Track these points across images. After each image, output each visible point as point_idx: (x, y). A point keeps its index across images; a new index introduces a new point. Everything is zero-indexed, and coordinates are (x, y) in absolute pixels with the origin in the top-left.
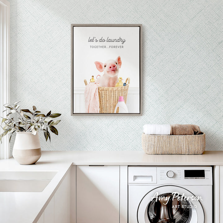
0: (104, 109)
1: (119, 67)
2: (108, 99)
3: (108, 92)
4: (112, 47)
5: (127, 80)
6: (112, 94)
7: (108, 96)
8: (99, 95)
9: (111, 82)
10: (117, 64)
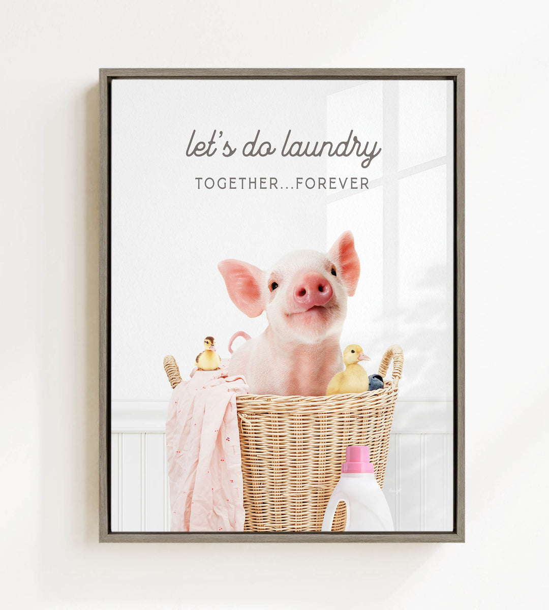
0: (269, 513)
1: (345, 288)
2: (288, 461)
3: (287, 421)
4: (310, 183)
5: (386, 362)
6: (311, 431)
7: (288, 445)
8: (243, 438)
9: (307, 369)
10: (334, 273)
